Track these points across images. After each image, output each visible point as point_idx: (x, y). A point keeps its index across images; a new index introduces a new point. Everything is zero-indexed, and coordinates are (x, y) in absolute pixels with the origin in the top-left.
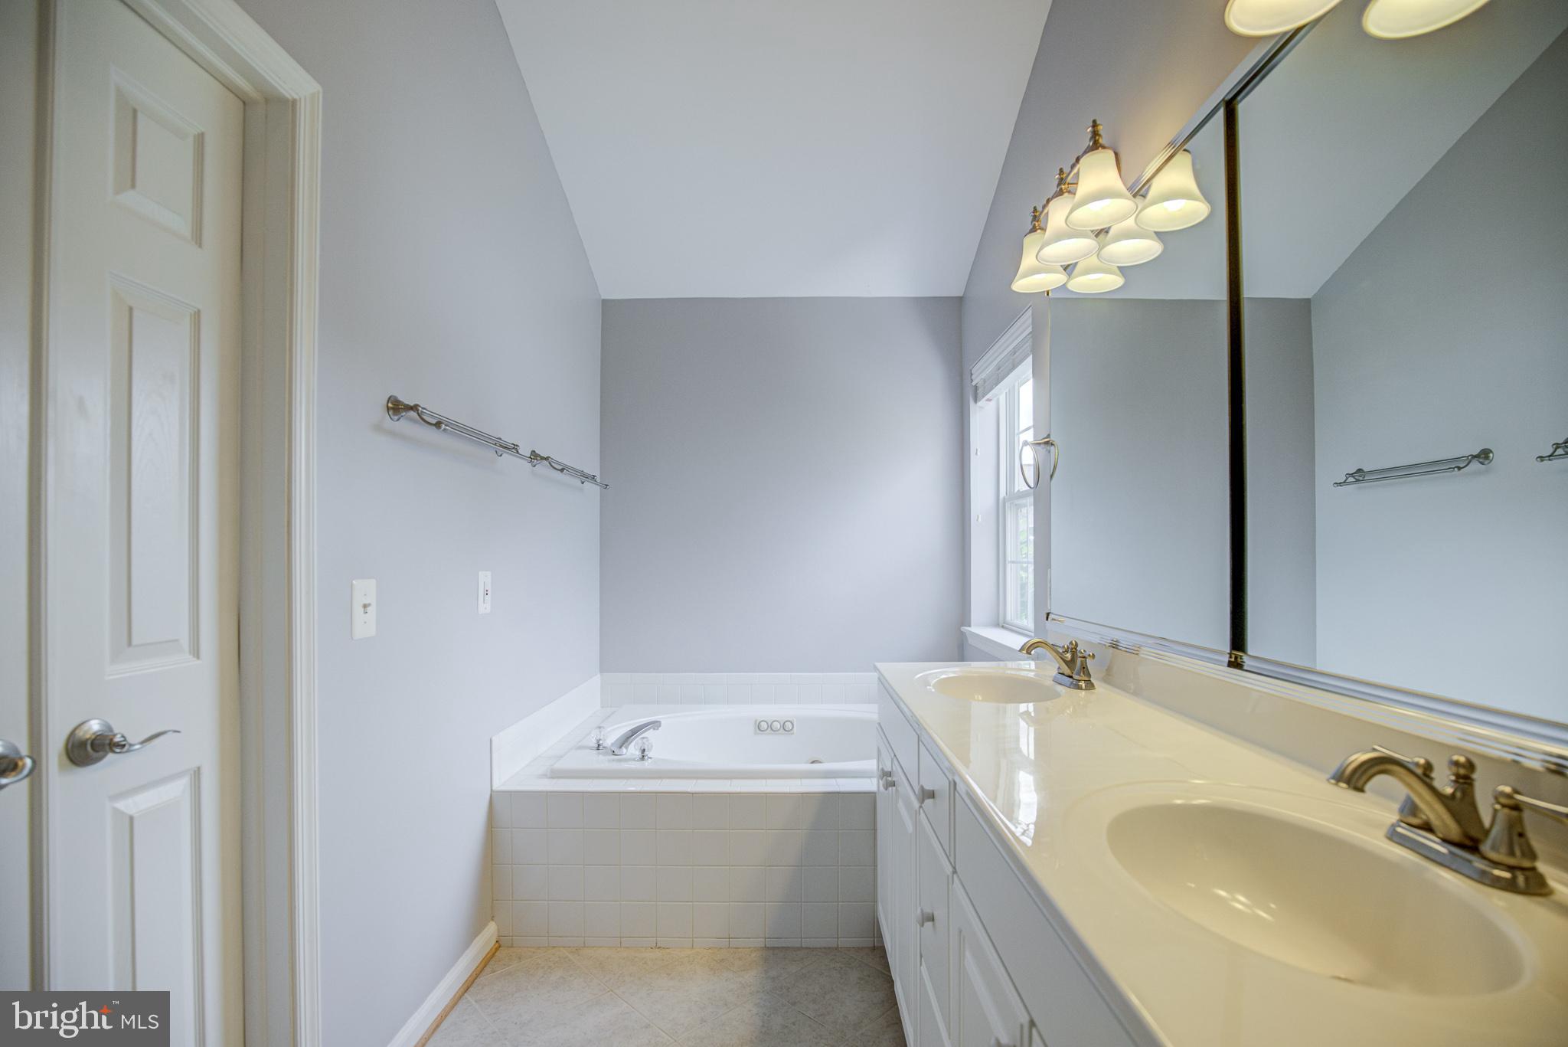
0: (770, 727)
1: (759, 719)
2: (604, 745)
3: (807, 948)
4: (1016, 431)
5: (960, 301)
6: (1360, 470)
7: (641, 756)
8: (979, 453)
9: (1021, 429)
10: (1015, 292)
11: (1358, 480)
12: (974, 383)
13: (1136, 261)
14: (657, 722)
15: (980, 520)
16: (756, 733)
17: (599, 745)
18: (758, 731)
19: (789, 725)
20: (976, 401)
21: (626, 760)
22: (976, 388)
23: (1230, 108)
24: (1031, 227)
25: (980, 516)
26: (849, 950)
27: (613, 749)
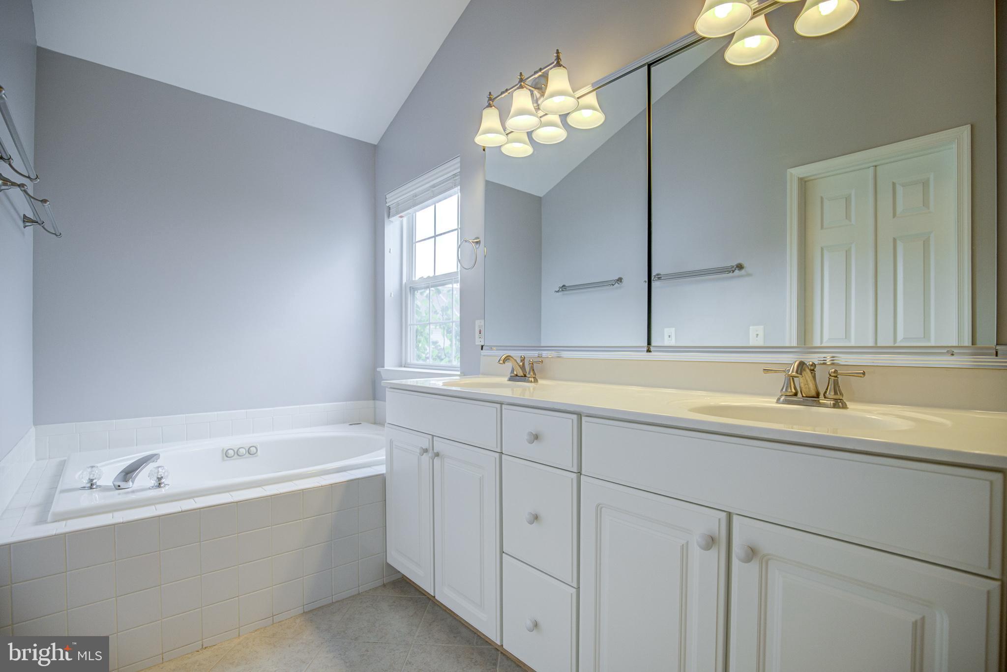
0: (237, 453)
1: (226, 449)
2: (98, 484)
3: (337, 602)
4: (414, 241)
5: (375, 147)
6: (564, 286)
7: (157, 484)
8: (391, 251)
9: (417, 241)
10: (475, 143)
11: (562, 290)
12: (387, 205)
13: (547, 142)
14: (157, 454)
15: (392, 295)
16: (223, 460)
17: (92, 485)
18: (226, 458)
19: (253, 450)
20: (389, 216)
21: (133, 492)
22: (389, 208)
23: (649, 66)
24: (487, 104)
25: (392, 293)
26: (368, 593)
27: (118, 483)
